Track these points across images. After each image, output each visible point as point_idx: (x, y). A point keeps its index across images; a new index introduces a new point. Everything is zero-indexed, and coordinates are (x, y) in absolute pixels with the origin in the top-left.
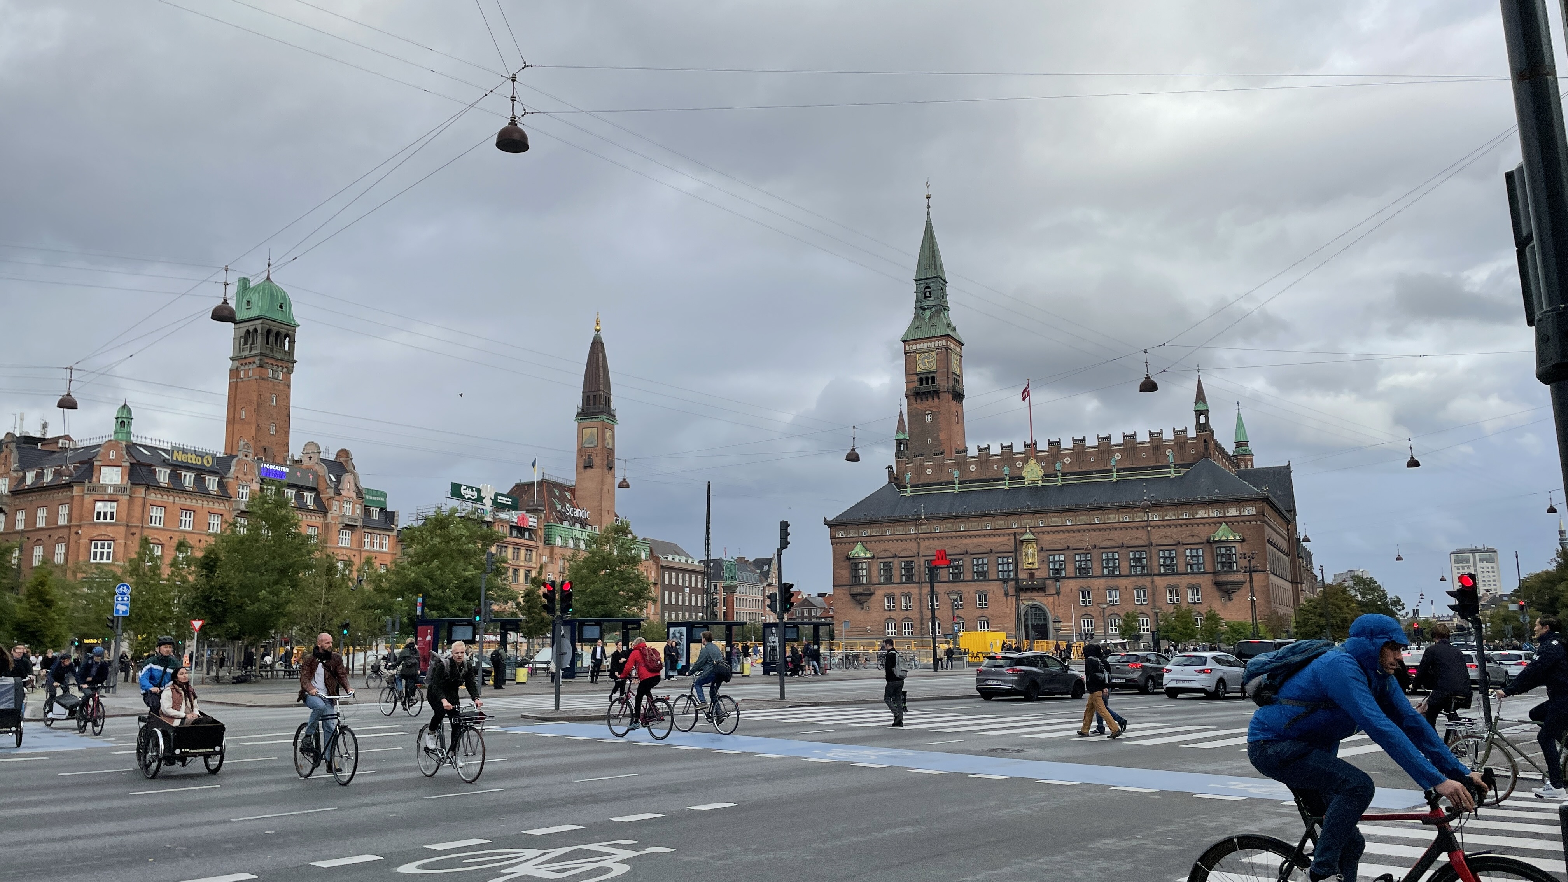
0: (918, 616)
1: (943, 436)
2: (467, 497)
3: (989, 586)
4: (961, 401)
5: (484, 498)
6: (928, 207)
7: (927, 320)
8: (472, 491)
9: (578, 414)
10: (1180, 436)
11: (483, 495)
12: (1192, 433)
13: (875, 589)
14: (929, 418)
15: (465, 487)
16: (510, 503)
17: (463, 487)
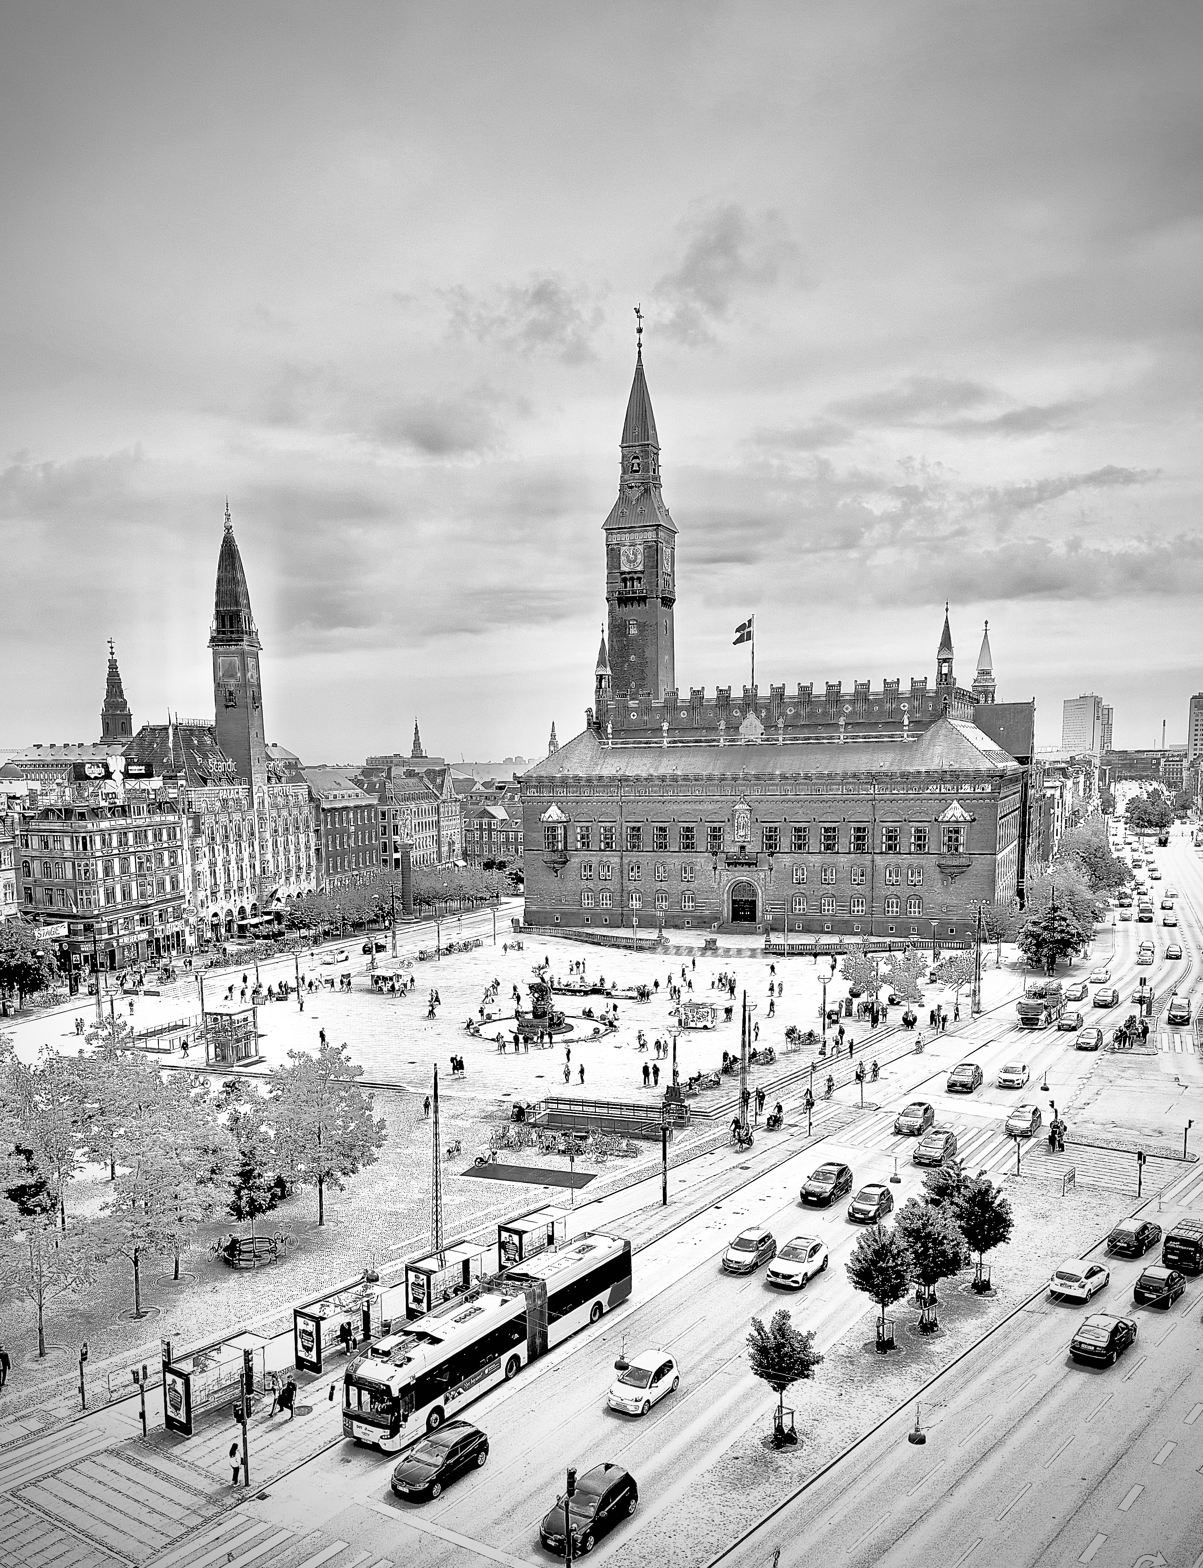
0: (618, 887)
1: (647, 654)
2: (92, 776)
3: (696, 858)
4: (670, 607)
5: (112, 773)
6: (640, 345)
7: (634, 502)
8: (98, 767)
9: (213, 640)
10: (918, 690)
11: (111, 770)
12: (932, 685)
13: (570, 856)
14: (633, 631)
15: (89, 765)
16: (143, 771)
17: (88, 766)
